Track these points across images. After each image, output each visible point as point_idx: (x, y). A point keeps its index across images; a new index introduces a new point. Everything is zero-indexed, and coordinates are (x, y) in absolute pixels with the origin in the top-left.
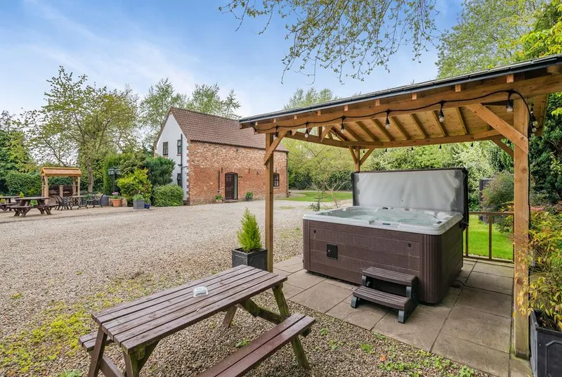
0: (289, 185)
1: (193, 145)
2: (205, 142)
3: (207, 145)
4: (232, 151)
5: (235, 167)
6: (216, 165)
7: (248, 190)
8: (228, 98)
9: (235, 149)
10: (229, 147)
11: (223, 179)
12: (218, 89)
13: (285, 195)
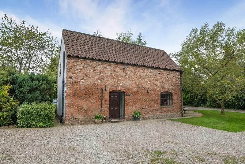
0: (184, 103)
1: (71, 61)
2: (86, 58)
3: (89, 62)
4: (118, 70)
5: (121, 84)
6: (99, 82)
7: (137, 109)
8: (137, 39)
9: (121, 67)
10: (115, 65)
11: (107, 97)
12: (131, 34)
13: (178, 114)
